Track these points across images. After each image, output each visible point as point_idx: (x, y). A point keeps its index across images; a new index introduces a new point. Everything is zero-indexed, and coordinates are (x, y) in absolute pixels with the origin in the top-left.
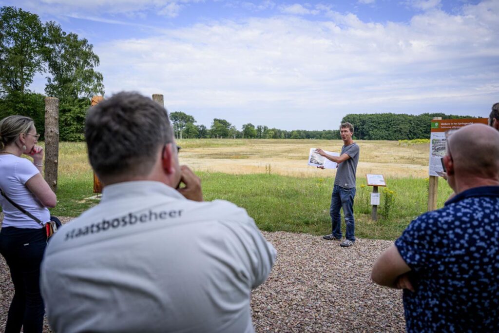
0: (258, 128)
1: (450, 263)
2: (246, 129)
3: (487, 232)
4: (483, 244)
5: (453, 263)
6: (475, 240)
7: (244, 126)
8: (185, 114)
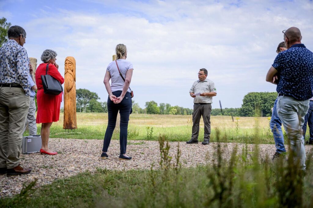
1: (286, 64)
3: (295, 54)
4: (294, 57)
5: (287, 64)
6: (292, 57)
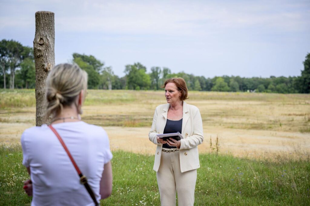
0: (154, 72)
2: (131, 72)
7: (127, 67)
8: (19, 45)
